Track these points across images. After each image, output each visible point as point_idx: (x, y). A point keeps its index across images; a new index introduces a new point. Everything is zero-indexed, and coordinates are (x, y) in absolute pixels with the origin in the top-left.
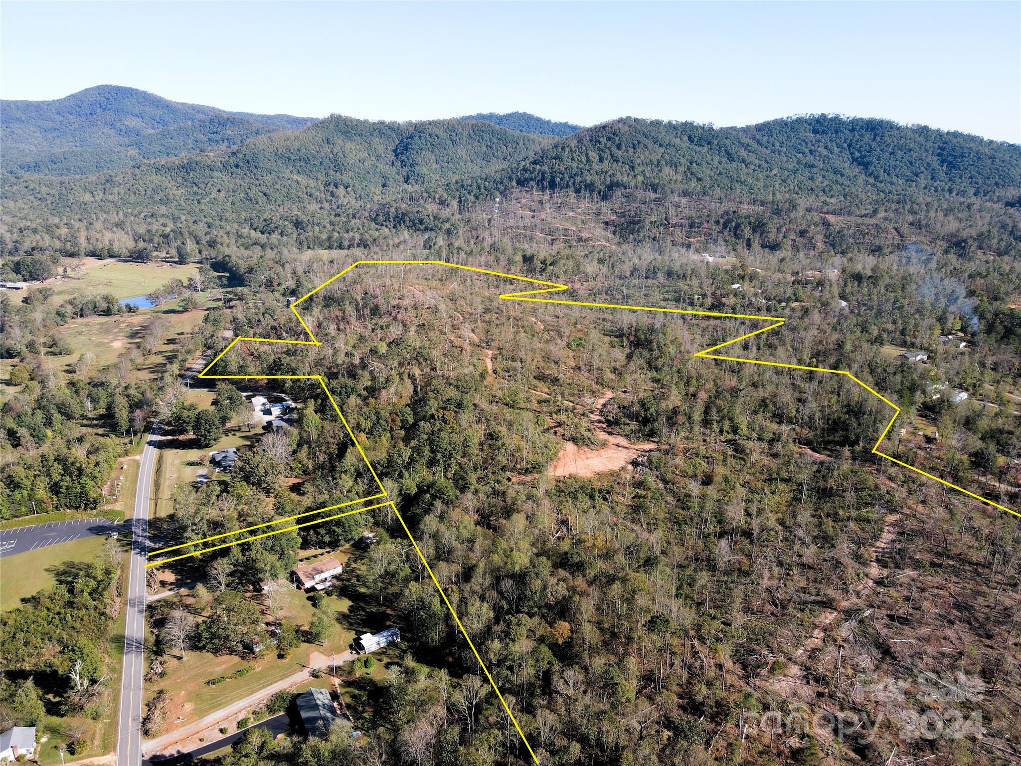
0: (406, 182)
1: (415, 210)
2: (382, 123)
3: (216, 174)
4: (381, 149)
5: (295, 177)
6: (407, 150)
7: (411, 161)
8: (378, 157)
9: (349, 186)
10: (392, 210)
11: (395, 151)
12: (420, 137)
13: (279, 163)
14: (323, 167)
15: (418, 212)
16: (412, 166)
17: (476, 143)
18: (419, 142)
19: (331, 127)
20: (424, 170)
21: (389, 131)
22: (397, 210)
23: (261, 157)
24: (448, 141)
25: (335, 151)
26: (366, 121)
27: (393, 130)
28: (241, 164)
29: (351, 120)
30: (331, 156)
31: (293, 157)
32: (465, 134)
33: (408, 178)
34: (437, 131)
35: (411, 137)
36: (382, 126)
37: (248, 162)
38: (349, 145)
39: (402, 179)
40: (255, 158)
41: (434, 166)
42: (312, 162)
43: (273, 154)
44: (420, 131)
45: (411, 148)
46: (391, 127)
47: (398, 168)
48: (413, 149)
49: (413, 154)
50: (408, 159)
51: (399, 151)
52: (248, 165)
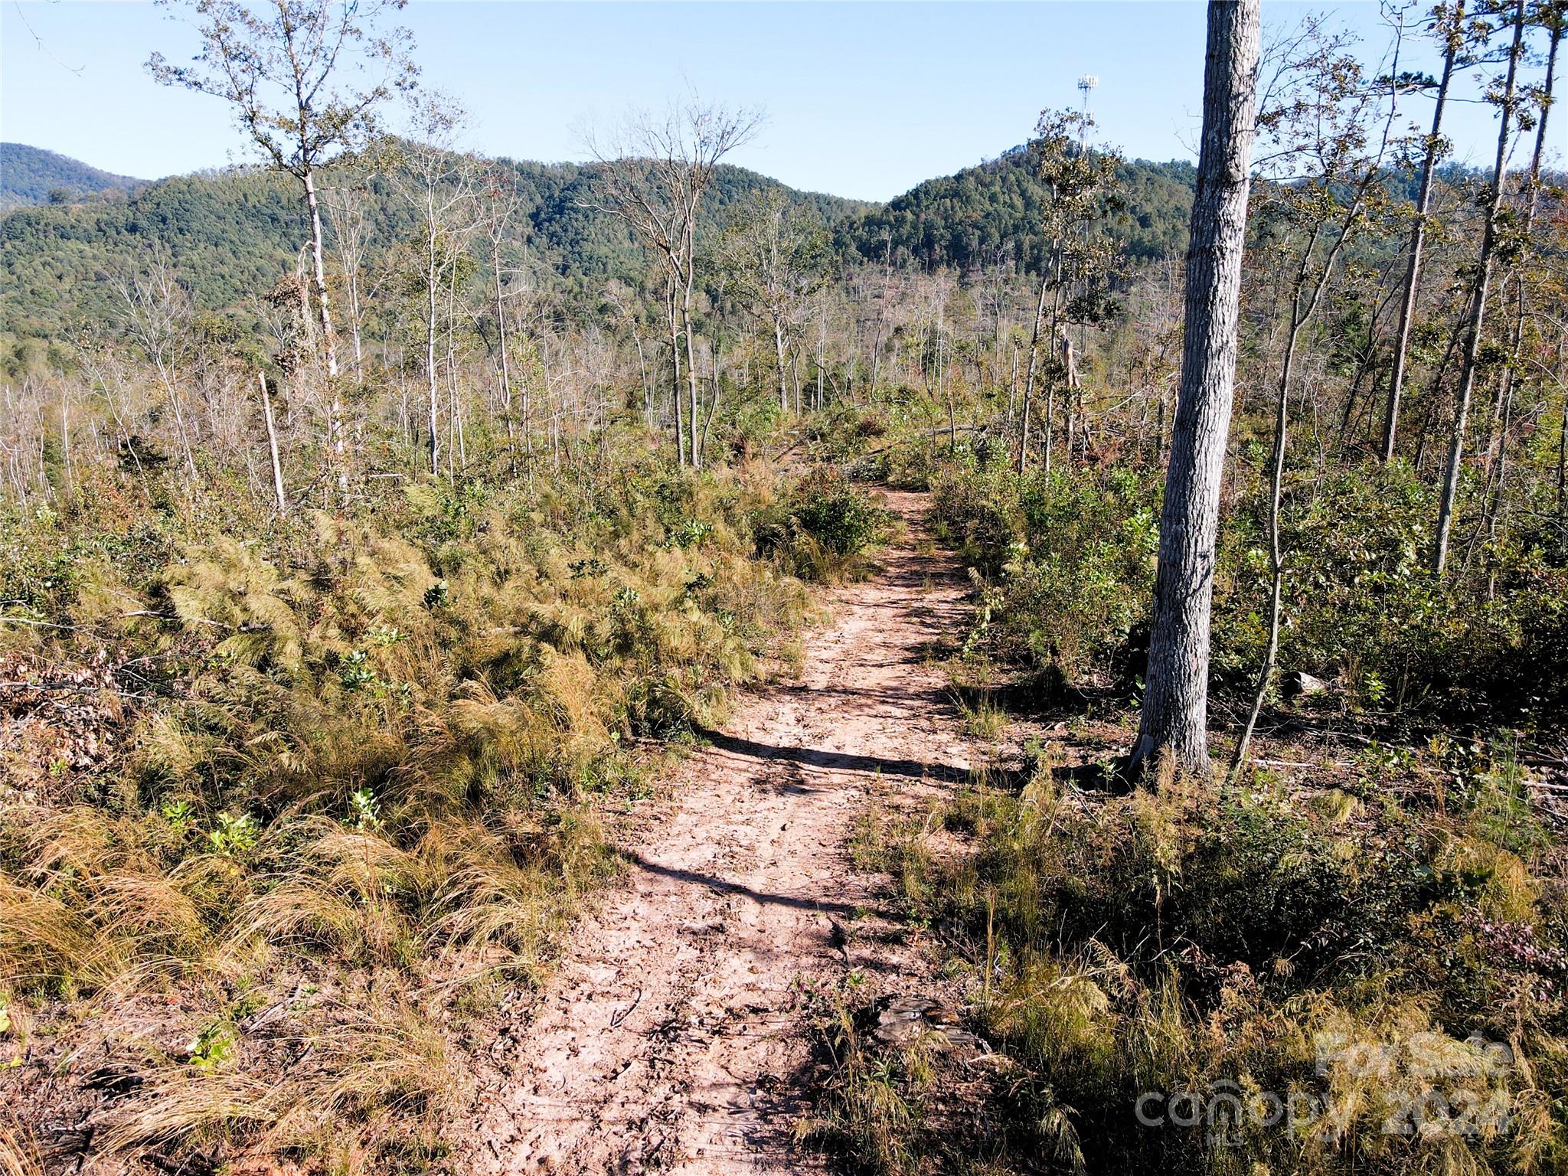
0: (563, 274)
2: (505, 162)
3: (73, 244)
5: (280, 253)
6: (561, 213)
7: (571, 235)
11: (534, 216)
12: (591, 186)
13: (248, 226)
16: (574, 243)
17: (716, 205)
18: (590, 197)
20: (604, 250)
21: (520, 179)
23: (200, 210)
25: (391, 208)
26: (469, 157)
27: (530, 175)
28: (143, 223)
29: (435, 153)
30: (381, 218)
31: (283, 216)
33: (566, 265)
34: (629, 177)
35: (574, 187)
36: (505, 168)
37: (164, 220)
39: (552, 269)
40: (183, 210)
41: (627, 244)
43: (235, 207)
44: (590, 175)
45: (572, 209)
46: (527, 171)
47: (542, 249)
48: (576, 211)
49: (577, 220)
50: (566, 231)
51: (543, 215)
52: (161, 225)
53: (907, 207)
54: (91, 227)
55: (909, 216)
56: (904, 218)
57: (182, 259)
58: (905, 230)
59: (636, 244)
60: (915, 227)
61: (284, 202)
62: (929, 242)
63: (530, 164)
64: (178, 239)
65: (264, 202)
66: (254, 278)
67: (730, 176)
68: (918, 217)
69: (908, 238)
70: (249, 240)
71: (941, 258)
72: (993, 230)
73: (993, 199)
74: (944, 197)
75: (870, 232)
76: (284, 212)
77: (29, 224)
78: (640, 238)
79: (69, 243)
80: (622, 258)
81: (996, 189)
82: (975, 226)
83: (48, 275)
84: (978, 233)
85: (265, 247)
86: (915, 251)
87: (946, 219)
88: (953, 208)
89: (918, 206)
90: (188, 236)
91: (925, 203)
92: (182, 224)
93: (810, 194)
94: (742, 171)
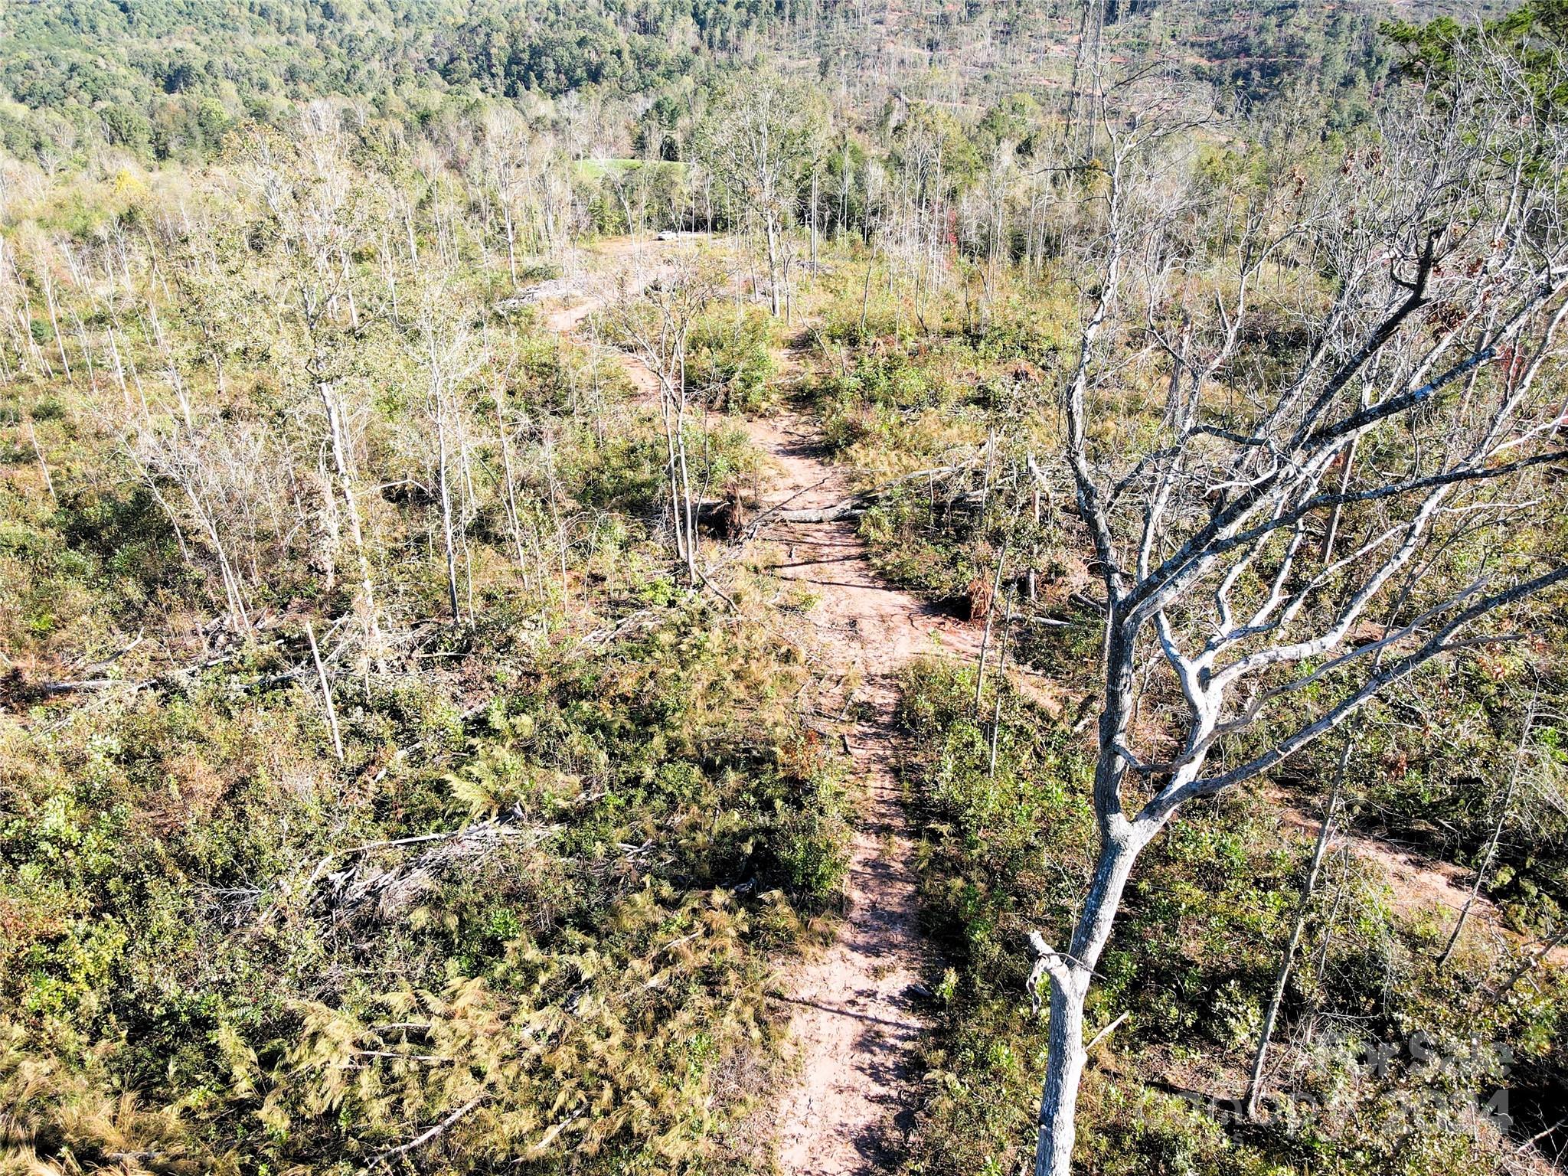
1: (572, 35)
10: (500, 40)
15: (582, 43)
22: (513, 38)
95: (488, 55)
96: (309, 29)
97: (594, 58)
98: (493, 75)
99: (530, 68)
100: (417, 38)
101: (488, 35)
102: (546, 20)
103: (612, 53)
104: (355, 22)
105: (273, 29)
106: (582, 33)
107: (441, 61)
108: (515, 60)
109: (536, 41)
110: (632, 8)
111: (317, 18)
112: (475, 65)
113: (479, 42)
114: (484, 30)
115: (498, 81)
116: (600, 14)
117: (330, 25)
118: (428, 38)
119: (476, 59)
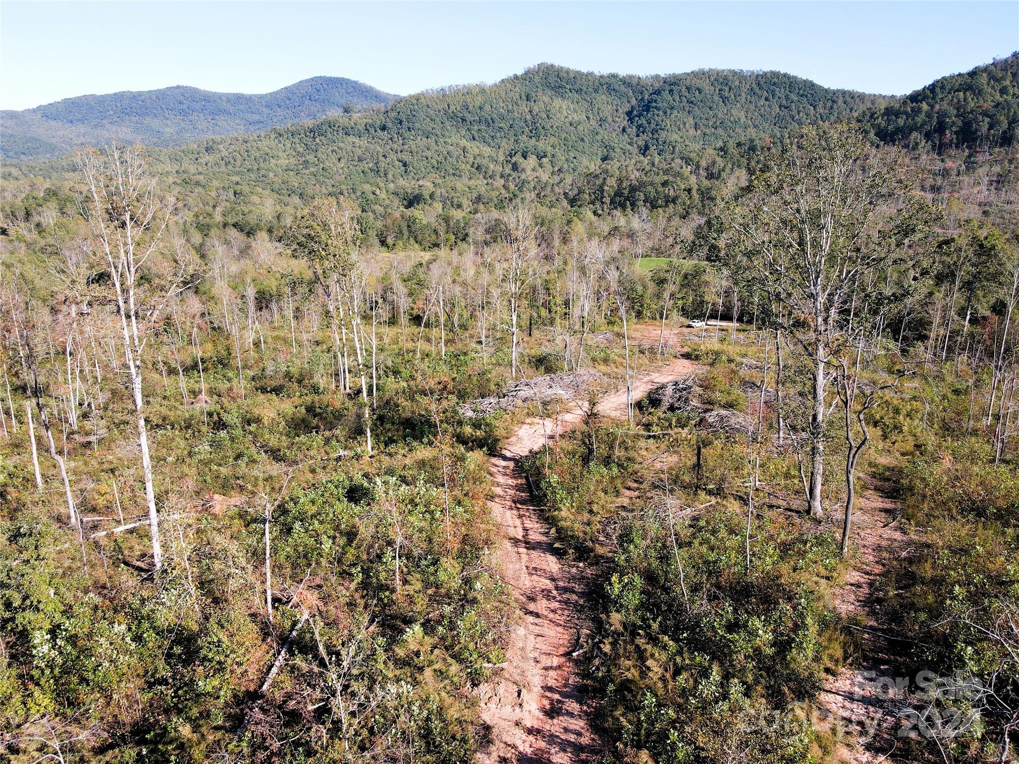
0: (644, 154)
2: (614, 76)
3: (351, 139)
4: (607, 111)
5: (464, 142)
6: (648, 111)
7: (653, 126)
8: (602, 121)
9: (545, 156)
10: (611, 182)
11: (629, 113)
12: (671, 91)
13: (448, 124)
14: (512, 133)
15: (665, 184)
16: (654, 131)
17: (762, 102)
18: (670, 98)
19: (537, 79)
20: (675, 137)
21: (623, 88)
22: (620, 181)
23: (421, 115)
24: (716, 98)
25: (536, 109)
26: (591, 74)
27: (629, 85)
28: (390, 125)
29: (568, 72)
30: (529, 117)
31: (469, 117)
32: (745, 89)
33: (647, 147)
34: (698, 83)
35: (658, 92)
36: (613, 80)
37: (401, 122)
38: (558, 102)
39: (636, 151)
40: (412, 116)
41: (692, 132)
42: (497, 125)
43: (442, 113)
44: (672, 83)
45: (656, 107)
46: (627, 82)
47: (631, 136)
48: (658, 109)
49: (658, 115)
50: (649, 123)
51: (635, 113)
52: (399, 126)
53: (923, 99)
54: (361, 128)
55: (925, 106)
56: (920, 109)
57: (406, 147)
58: (919, 119)
59: (699, 132)
60: (929, 115)
61: (471, 108)
62: (941, 128)
63: (631, 77)
64: (407, 134)
65: (459, 109)
66: (445, 159)
67: (775, 80)
68: (932, 107)
69: (922, 125)
70: (447, 134)
71: (951, 141)
72: (1002, 118)
73: (1003, 91)
74: (958, 91)
75: (889, 121)
76: (470, 115)
77: (330, 127)
78: (702, 127)
79: (349, 138)
80: (687, 143)
81: (1007, 83)
82: (985, 114)
83: (334, 159)
84: (987, 120)
85: (454, 139)
86: (928, 136)
87: (958, 109)
88: (965, 99)
89: (933, 98)
90: (413, 132)
91: (940, 96)
92: (410, 125)
93: (838, 91)
94: (785, 75)
95: (602, 191)
96: (502, 176)
97: (672, 193)
98: (602, 203)
99: (627, 199)
100: (561, 181)
101: (605, 179)
102: (643, 170)
103: (685, 190)
104: (529, 172)
105: (481, 176)
106: (666, 178)
107: (571, 194)
108: (618, 193)
109: (634, 182)
110: (704, 164)
111: (508, 170)
112: (593, 197)
113: (597, 183)
114: (603, 176)
115: (605, 206)
116: (682, 168)
117: (514, 174)
118: (569, 180)
119: (594, 193)
